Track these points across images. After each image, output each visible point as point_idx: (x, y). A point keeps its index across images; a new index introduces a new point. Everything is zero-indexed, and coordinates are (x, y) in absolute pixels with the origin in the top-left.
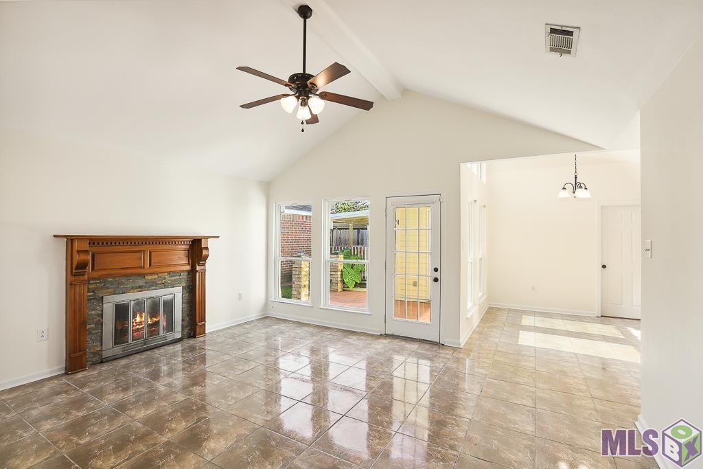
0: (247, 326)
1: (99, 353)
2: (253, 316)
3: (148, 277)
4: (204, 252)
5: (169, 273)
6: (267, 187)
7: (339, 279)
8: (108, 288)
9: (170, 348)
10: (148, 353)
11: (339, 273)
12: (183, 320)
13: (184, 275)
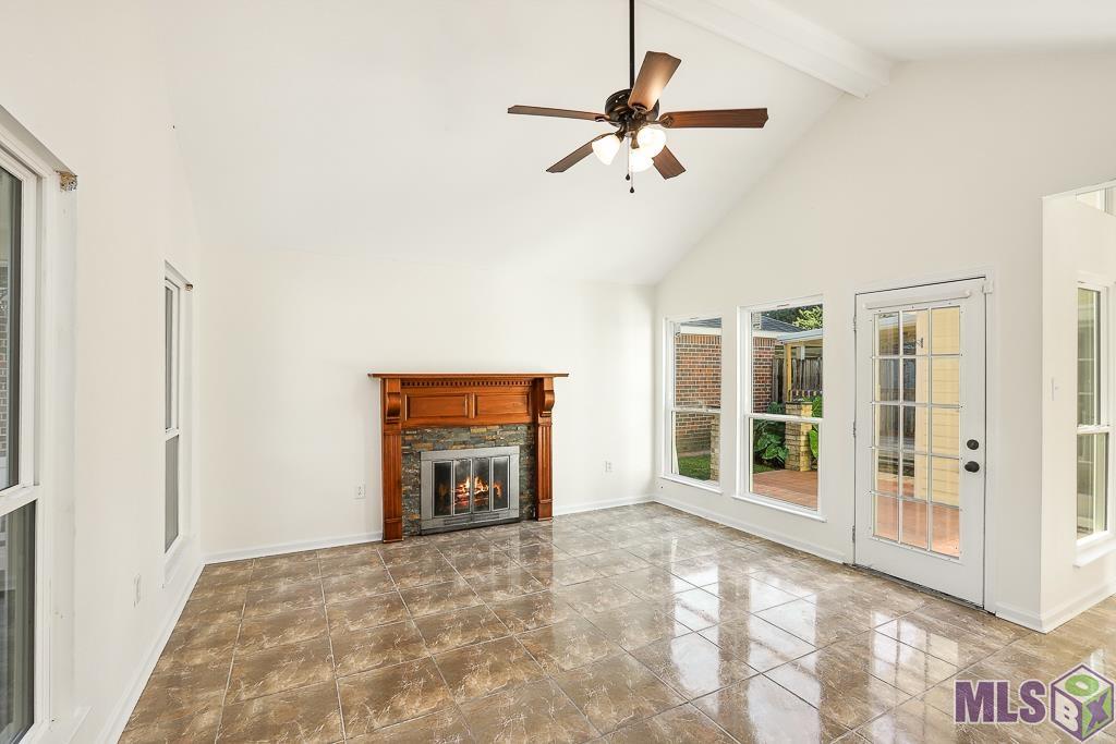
0: (615, 513)
1: (416, 523)
2: (631, 499)
3: (474, 430)
4: (548, 398)
5: (501, 426)
6: (652, 293)
7: (803, 449)
8: (425, 442)
9: (501, 530)
10: (473, 531)
11: (803, 438)
12: (521, 494)
13: (523, 430)
